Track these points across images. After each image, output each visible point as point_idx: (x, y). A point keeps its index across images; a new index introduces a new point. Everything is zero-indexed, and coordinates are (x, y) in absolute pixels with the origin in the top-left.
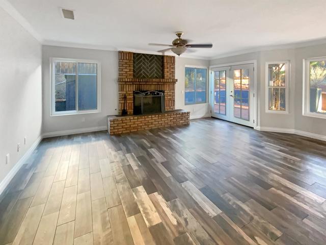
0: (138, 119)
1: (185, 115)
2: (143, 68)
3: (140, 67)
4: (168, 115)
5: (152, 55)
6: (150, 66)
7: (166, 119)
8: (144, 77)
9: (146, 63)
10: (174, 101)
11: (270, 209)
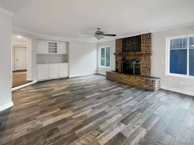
0: (116, 74)
1: (150, 82)
2: (128, 46)
3: (126, 46)
4: (133, 77)
5: (133, 37)
6: (132, 44)
7: (132, 80)
8: (128, 51)
9: (129, 43)
10: (150, 69)
11: (49, 105)
